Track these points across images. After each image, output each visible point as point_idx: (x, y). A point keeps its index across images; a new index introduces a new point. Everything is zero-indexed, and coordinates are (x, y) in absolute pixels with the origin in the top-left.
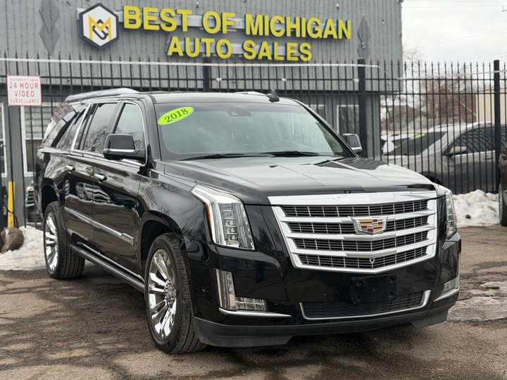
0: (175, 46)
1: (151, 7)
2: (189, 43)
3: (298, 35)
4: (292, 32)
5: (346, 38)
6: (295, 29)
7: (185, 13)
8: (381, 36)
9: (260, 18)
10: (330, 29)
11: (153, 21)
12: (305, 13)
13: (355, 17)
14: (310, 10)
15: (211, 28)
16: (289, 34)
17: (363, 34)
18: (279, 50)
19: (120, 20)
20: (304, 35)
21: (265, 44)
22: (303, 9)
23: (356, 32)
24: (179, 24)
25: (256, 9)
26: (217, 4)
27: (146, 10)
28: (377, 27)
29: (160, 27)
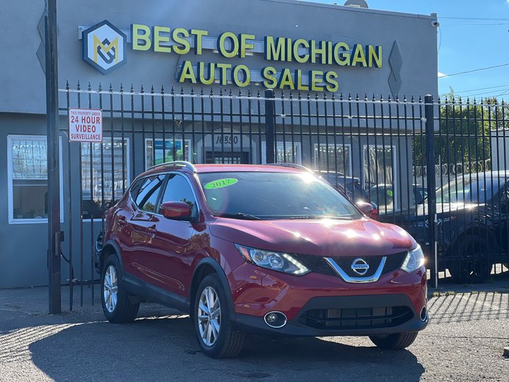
0: (188, 72)
1: (162, 25)
2: (203, 69)
3: (324, 61)
4: (316, 58)
5: (376, 66)
6: (321, 55)
7: (199, 33)
9: (282, 41)
10: (359, 56)
11: (164, 42)
12: (331, 37)
15: (228, 51)
16: (314, 60)
17: (394, 62)
18: (302, 79)
19: (128, 41)
20: (330, 62)
21: (287, 72)
23: (386, 59)
24: (193, 46)
26: (233, 23)
27: (157, 29)
29: (172, 50)
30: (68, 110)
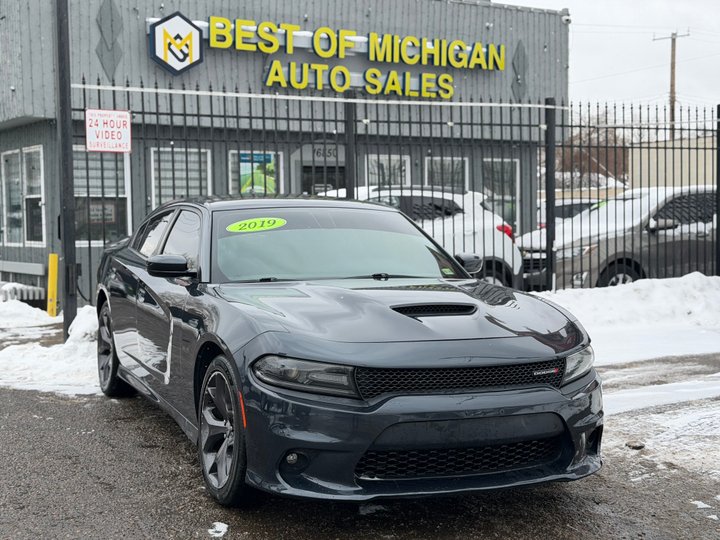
0: (277, 74)
1: (245, 19)
2: (294, 70)
3: (436, 63)
4: (428, 59)
5: (498, 68)
6: (433, 55)
7: (290, 28)
8: (542, 67)
9: (388, 38)
10: (478, 56)
11: (249, 38)
12: (445, 34)
13: (509, 41)
14: (452, 30)
15: (326, 50)
16: (425, 62)
17: (519, 64)
18: (412, 83)
19: (205, 36)
20: (444, 63)
21: (394, 75)
22: (443, 29)
23: (510, 61)
24: (283, 44)
25: (382, 27)
26: (331, 17)
28: (537, 57)
29: (258, 47)
30: (84, 110)
